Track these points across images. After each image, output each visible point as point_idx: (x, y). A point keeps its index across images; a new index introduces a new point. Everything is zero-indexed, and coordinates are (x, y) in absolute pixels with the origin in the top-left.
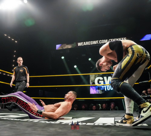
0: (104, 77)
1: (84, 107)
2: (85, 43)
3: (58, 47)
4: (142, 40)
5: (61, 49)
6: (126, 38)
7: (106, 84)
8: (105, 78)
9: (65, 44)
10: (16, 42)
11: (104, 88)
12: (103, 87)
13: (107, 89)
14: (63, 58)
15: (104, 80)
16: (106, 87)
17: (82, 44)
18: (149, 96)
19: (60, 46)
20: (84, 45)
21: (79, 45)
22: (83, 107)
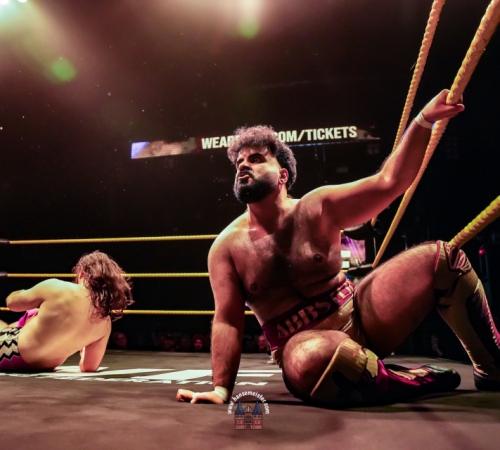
2: (223, 138)
5: (147, 156)
6: (355, 128)
9: (162, 142)
17: (215, 142)
19: (145, 147)
20: (221, 146)
21: (204, 147)
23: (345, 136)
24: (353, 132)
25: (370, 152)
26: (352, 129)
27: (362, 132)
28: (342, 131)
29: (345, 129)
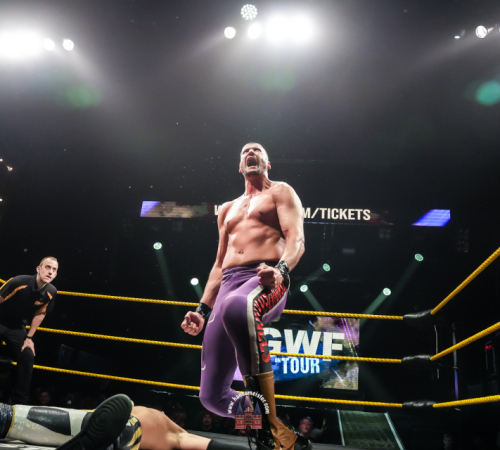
0: (285, 331)
1: (210, 420)
3: (147, 207)
4: (418, 224)
5: (159, 216)
6: (369, 211)
7: (289, 352)
8: (288, 333)
9: (173, 204)
10: (10, 169)
11: (281, 364)
12: (278, 360)
13: (289, 370)
14: (158, 246)
15: (282, 340)
16: (289, 364)
18: (429, 404)
19: (155, 206)
22: (205, 419)
23: (359, 218)
24: (367, 215)
25: (381, 236)
26: (366, 212)
27: (376, 216)
28: (356, 213)
29: (359, 211)
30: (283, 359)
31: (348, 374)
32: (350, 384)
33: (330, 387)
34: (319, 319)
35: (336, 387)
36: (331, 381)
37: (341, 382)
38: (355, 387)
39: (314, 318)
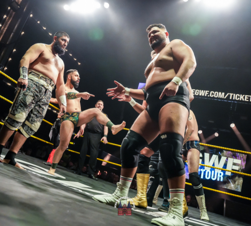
0: (205, 154)
3: (141, 86)
7: (205, 165)
8: (207, 155)
10: (79, 64)
11: (201, 172)
13: (204, 176)
15: (203, 158)
16: (205, 172)
30: (202, 170)
31: (237, 183)
32: (237, 188)
33: (225, 187)
34: (225, 151)
35: (229, 188)
36: (227, 184)
37: (232, 186)
38: (240, 190)
39: (221, 151)
